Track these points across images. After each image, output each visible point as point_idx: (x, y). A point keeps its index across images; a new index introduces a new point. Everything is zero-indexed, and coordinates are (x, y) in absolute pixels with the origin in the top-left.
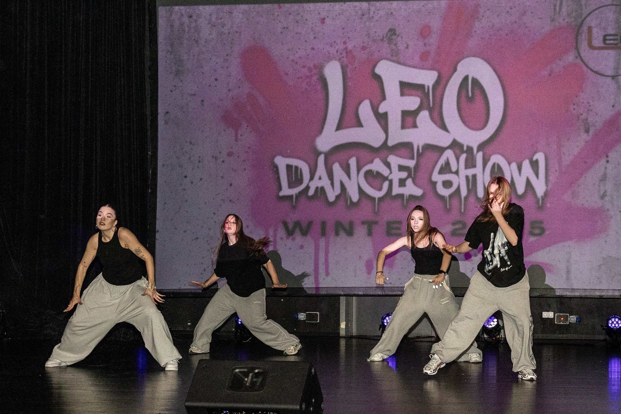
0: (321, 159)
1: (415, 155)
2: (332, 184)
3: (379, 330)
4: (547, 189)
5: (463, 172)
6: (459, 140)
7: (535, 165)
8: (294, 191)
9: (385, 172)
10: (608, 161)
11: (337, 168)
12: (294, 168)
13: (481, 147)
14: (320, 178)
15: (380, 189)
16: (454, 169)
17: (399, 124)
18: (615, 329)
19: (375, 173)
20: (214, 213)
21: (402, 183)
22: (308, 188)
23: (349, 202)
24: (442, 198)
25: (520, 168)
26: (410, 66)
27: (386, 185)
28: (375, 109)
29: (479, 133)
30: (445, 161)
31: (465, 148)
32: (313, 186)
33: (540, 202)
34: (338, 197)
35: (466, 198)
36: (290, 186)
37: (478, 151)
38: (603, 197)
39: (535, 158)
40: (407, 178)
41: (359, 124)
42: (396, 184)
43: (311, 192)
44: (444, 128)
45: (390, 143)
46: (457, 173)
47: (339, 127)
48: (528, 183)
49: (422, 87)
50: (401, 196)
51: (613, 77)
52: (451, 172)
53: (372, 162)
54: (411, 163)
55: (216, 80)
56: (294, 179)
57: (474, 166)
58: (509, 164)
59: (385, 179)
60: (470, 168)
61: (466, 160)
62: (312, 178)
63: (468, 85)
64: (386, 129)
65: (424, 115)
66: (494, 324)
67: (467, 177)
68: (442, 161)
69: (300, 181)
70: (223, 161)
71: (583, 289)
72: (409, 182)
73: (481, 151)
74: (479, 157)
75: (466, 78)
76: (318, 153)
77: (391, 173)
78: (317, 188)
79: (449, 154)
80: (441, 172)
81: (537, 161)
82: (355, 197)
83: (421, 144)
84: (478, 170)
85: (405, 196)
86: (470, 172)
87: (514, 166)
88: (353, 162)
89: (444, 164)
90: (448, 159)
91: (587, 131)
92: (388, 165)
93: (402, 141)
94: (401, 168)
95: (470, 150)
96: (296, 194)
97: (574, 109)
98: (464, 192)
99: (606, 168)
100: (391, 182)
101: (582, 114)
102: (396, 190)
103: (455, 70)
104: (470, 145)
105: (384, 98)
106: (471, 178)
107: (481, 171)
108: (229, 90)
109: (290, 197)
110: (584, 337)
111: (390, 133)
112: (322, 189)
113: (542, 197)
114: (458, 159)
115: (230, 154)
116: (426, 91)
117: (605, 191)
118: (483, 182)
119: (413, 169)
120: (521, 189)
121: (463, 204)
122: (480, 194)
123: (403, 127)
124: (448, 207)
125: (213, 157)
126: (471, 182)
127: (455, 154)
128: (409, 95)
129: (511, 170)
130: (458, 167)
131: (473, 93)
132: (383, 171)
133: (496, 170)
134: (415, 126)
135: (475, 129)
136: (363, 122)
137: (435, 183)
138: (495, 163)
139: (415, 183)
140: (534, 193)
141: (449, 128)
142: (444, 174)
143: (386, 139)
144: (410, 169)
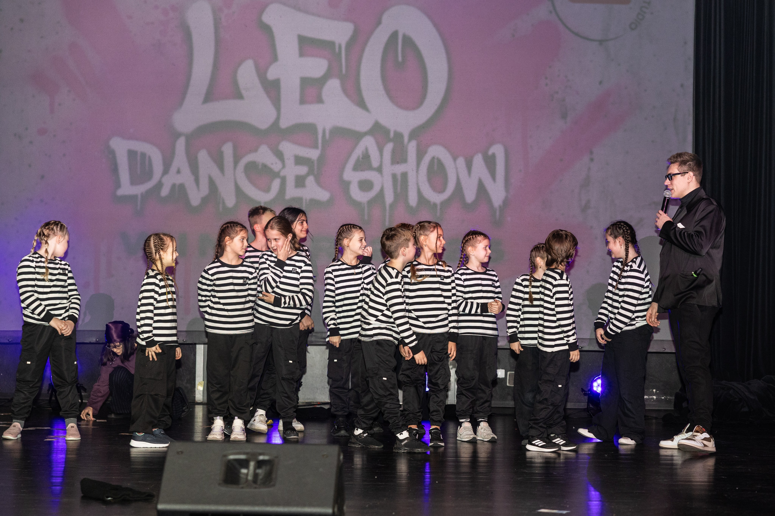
0: (181, 144)
1: (320, 141)
2: (197, 181)
4: (506, 196)
5: (388, 169)
6: (384, 122)
7: (490, 162)
8: (139, 190)
9: (276, 165)
10: (592, 160)
11: (203, 156)
12: (139, 155)
13: (415, 134)
14: (179, 172)
15: (267, 190)
16: (375, 164)
17: (297, 95)
19: (260, 167)
21: (300, 182)
22: (159, 185)
23: (221, 209)
24: (357, 204)
25: (469, 166)
26: (313, 14)
27: (276, 184)
28: (261, 74)
29: (411, 114)
30: (363, 152)
31: (392, 134)
32: (168, 182)
33: (498, 213)
34: (205, 200)
35: (391, 206)
36: (134, 181)
37: (410, 140)
38: (585, 209)
39: (490, 152)
40: (308, 174)
41: (239, 96)
42: (290, 182)
43: (165, 192)
44: (361, 104)
45: (284, 124)
46: (379, 170)
47: (209, 97)
48: (481, 187)
49: (331, 44)
51: (601, 42)
52: (370, 168)
53: (256, 150)
54: (313, 154)
55: (22, 20)
56: (138, 172)
57: (405, 161)
58: (455, 159)
59: (276, 175)
60: (398, 163)
61: (394, 152)
62: (166, 171)
63: (397, 43)
64: (277, 104)
65: (334, 84)
67: (394, 176)
68: (358, 152)
69: (148, 174)
70: (31, 142)
72: (310, 180)
73: (415, 140)
74: (412, 148)
75: (395, 35)
76: (177, 135)
77: (284, 166)
78: (174, 185)
79: (369, 143)
80: (357, 167)
81: (494, 155)
82: (230, 201)
83: (328, 127)
84: (409, 167)
85: (304, 201)
86: (399, 169)
87: (461, 161)
88: (228, 150)
89: (361, 156)
90: (367, 149)
91: (564, 116)
92: (280, 155)
93: (300, 121)
94: (299, 160)
95: (399, 136)
96: (142, 194)
97: (547, 85)
98: (389, 198)
99: (589, 169)
100: (284, 181)
101: (557, 93)
102: (291, 192)
103: (379, 23)
104: (400, 129)
105: (275, 58)
106: (399, 178)
107: (415, 168)
108: (42, 37)
109: (132, 198)
111: (283, 110)
112: (182, 187)
113: (500, 207)
114: (381, 150)
115: (42, 132)
116: (337, 50)
117: (589, 201)
118: (417, 184)
119: (316, 163)
120: (470, 195)
121: (387, 214)
122: (413, 200)
123: (303, 101)
124: (366, 217)
125: (15, 135)
126: (399, 184)
127: (378, 143)
128: (312, 56)
129: (457, 169)
130: (381, 162)
131: (403, 56)
132: (272, 164)
133: (436, 167)
134: (320, 100)
135: (407, 108)
136: (243, 92)
137: (348, 183)
138: (433, 158)
139: (319, 182)
140: (489, 201)
141: (369, 105)
142: (361, 171)
143: (278, 118)
144: (312, 162)
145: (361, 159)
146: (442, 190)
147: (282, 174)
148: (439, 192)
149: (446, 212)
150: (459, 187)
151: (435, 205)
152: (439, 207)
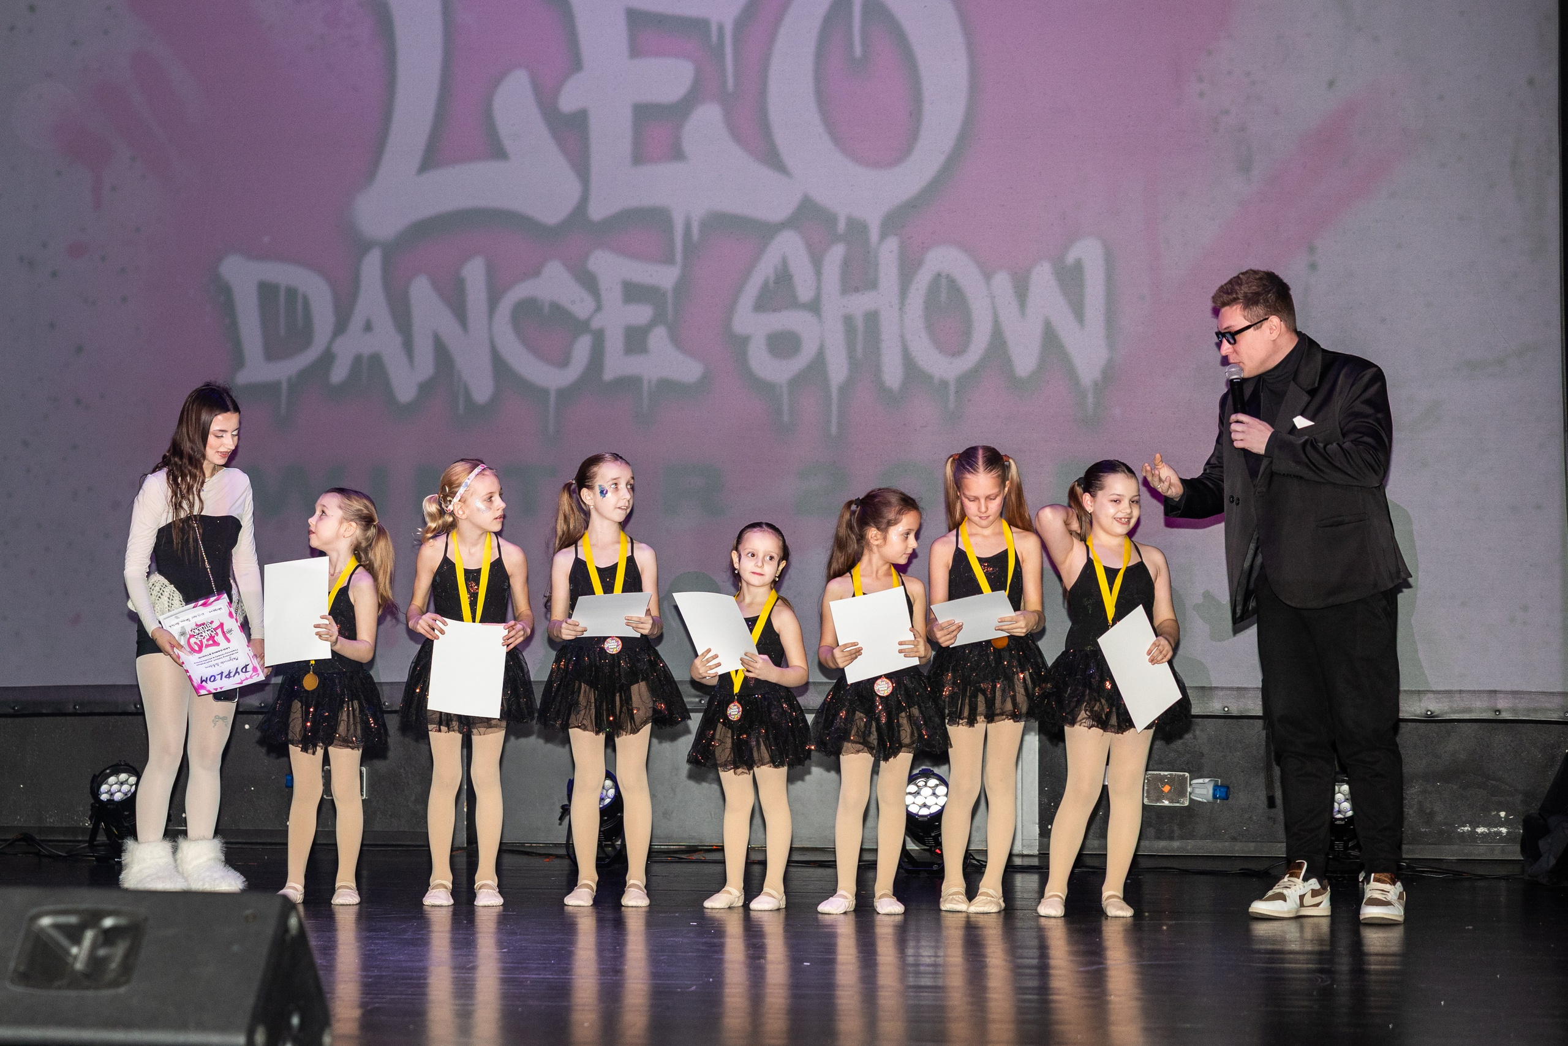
0: (372, 266)
1: (679, 249)
2: (408, 346)
3: (560, 824)
4: (1110, 360)
5: (835, 305)
6: (823, 197)
7: (1071, 278)
8: (284, 370)
9: (580, 304)
10: (1313, 266)
11: (421, 290)
12: (282, 293)
13: (894, 222)
14: (368, 327)
15: (564, 362)
16: (805, 294)
17: (625, 146)
18: (1340, 819)
19: (546, 310)
20: (25, 444)
21: (636, 340)
22: (327, 358)
23: (461, 405)
24: (766, 388)
25: (1021, 291)
27: (582, 348)
28: (546, 100)
29: (884, 176)
30: (776, 268)
31: (842, 226)
32: (347, 349)
33: (1090, 399)
34: (426, 389)
35: (846, 388)
36: (273, 352)
37: (883, 236)
39: (1070, 258)
40: (653, 323)
41: (498, 152)
42: (614, 343)
43: (339, 373)
44: (772, 159)
45: (597, 211)
46: (814, 307)
47: (431, 159)
48: (1051, 339)
49: (696, 27)
50: (629, 384)
52: (794, 303)
53: (536, 273)
54: (666, 277)
55: (32, 9)
56: (282, 332)
57: (872, 284)
58: (988, 276)
59: (581, 327)
60: (857, 290)
61: (846, 264)
62: (341, 327)
63: (850, 15)
64: (581, 166)
65: (708, 117)
66: (936, 804)
67: (848, 320)
68: (765, 269)
69: (302, 335)
70: (54, 274)
71: (1231, 689)
72: (658, 337)
73: (894, 235)
74: (888, 253)
76: (363, 246)
77: (599, 308)
78: (358, 359)
79: (789, 246)
80: (763, 304)
81: (1078, 266)
82: (482, 389)
83: (697, 214)
84: (883, 298)
85: (646, 384)
86: (860, 303)
87: (1002, 281)
88: (474, 273)
89: (772, 278)
90: (785, 262)
91: (1245, 166)
93: (633, 202)
94: (633, 292)
95: (857, 228)
96: (289, 380)
97: (1201, 94)
98: (838, 370)
99: (1306, 288)
100: (599, 337)
101: (1227, 112)
102: (616, 365)
104: (860, 213)
105: (576, 64)
106: (860, 324)
107: (895, 301)
108: (74, 43)
109: (270, 389)
110: (1240, 849)
111: (595, 181)
112: (376, 360)
113: (1096, 384)
114: (817, 263)
115: (78, 250)
116: (714, 38)
118: (902, 336)
119: (670, 295)
120: (1025, 360)
121: (834, 408)
122: (893, 374)
123: (639, 157)
124: (786, 418)
125: (21, 259)
126: (860, 337)
127: (809, 246)
128: (658, 54)
129: (993, 297)
130: (819, 288)
131: (865, 44)
132: (573, 302)
133: (943, 297)
134: (677, 154)
135: (876, 164)
136: (508, 144)
137: (742, 342)
138: (939, 275)
139: (676, 340)
140: (1071, 372)
141: (789, 160)
142: (774, 311)
143: (584, 199)
144: (664, 295)
145: (771, 284)
146: (959, 351)
147: (595, 324)
148: (953, 355)
149: (969, 400)
150: (998, 340)
151: (944, 384)
152: (952, 388)
